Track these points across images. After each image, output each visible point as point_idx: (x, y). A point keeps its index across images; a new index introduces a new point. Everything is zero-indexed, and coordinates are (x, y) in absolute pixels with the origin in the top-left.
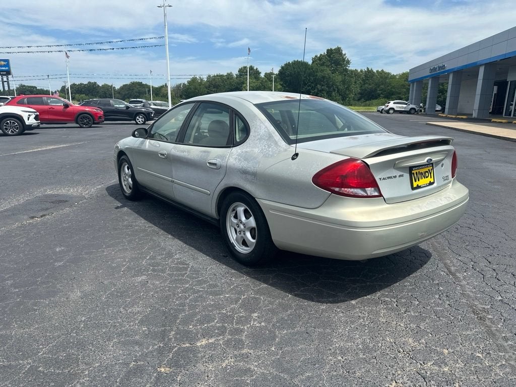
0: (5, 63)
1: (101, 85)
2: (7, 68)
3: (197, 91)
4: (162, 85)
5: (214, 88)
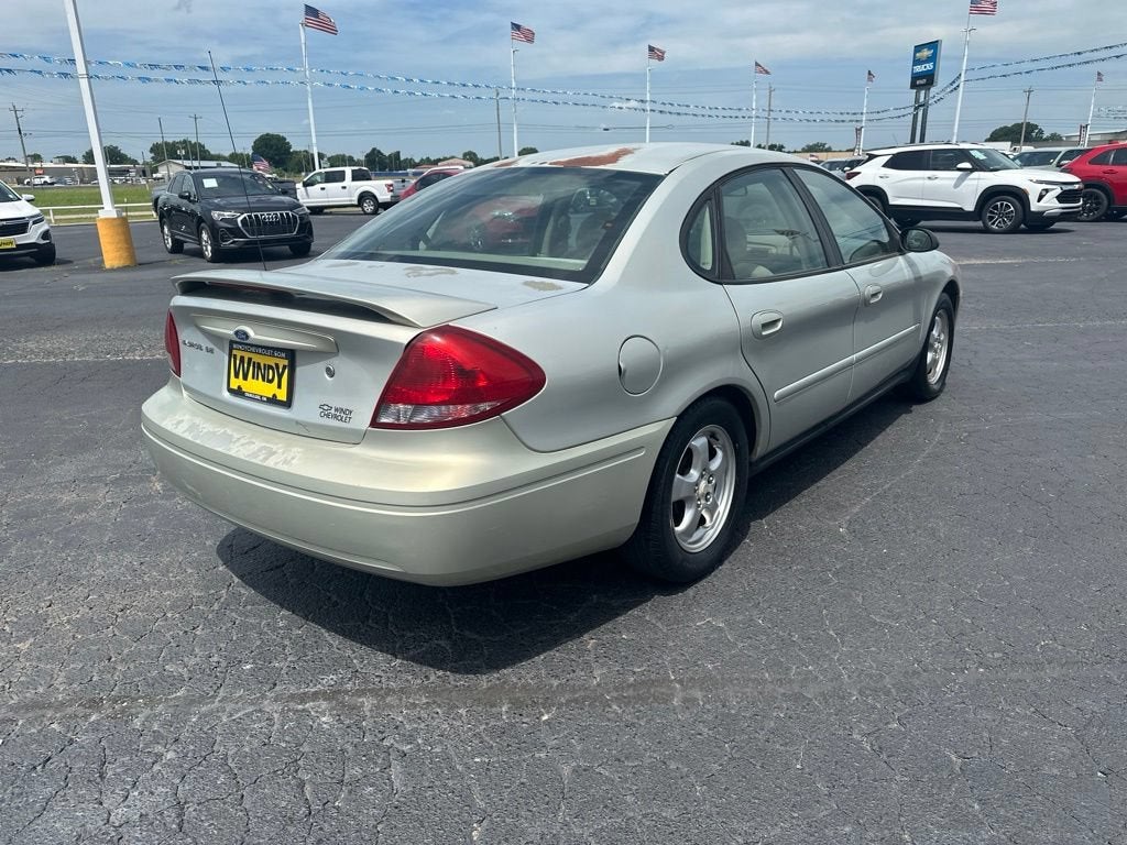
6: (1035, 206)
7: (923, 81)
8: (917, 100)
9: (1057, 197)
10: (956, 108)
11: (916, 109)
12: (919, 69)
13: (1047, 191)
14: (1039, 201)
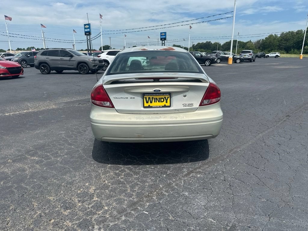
0: (164, 34)
1: (213, 43)
2: (165, 37)
3: (271, 44)
4: (248, 41)
5: (285, 41)
6: (143, 64)
7: (88, 33)
8: (87, 38)
9: (146, 63)
10: (101, 41)
11: (87, 41)
12: (86, 30)
13: (144, 61)
14: (143, 63)
